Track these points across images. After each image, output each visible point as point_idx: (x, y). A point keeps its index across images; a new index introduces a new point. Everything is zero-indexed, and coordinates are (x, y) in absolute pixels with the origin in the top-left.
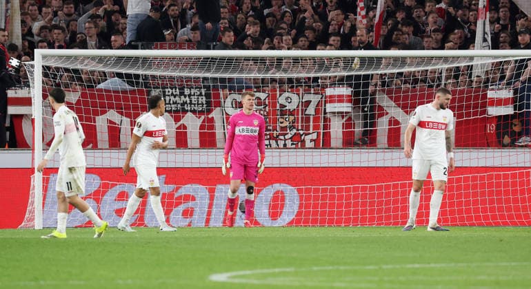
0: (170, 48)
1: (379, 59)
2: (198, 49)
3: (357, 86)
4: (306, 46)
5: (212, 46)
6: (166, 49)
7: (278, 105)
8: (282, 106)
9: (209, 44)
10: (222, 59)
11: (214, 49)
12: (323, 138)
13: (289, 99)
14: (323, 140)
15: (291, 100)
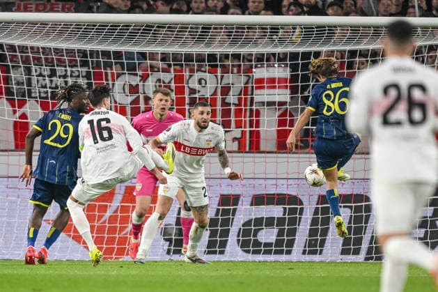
0: (37, 10)
1: (332, 29)
2: (77, 11)
3: (294, 68)
4: (219, 9)
5: (95, 7)
6: (31, 11)
7: (187, 91)
8: (193, 91)
9: (91, 4)
10: (103, 25)
11: (98, 12)
12: (250, 138)
13: (203, 82)
14: (250, 141)
15: (206, 84)
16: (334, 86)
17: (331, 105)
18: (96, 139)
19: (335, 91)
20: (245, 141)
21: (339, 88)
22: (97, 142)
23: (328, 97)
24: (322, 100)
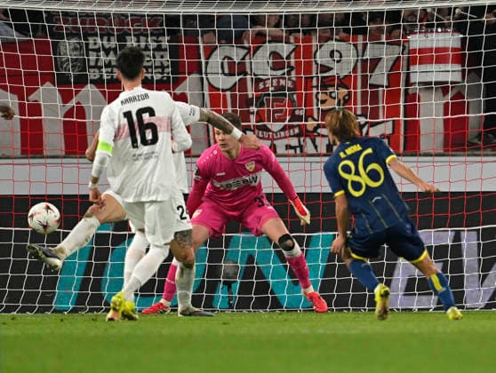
7: (316, 67)
8: (324, 69)
12: (405, 133)
13: (336, 55)
14: (405, 138)
15: (341, 56)
16: (349, 151)
17: (356, 179)
18: (136, 142)
19: (354, 158)
20: (399, 137)
21: (359, 153)
22: (137, 147)
23: (347, 169)
24: (341, 177)
